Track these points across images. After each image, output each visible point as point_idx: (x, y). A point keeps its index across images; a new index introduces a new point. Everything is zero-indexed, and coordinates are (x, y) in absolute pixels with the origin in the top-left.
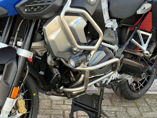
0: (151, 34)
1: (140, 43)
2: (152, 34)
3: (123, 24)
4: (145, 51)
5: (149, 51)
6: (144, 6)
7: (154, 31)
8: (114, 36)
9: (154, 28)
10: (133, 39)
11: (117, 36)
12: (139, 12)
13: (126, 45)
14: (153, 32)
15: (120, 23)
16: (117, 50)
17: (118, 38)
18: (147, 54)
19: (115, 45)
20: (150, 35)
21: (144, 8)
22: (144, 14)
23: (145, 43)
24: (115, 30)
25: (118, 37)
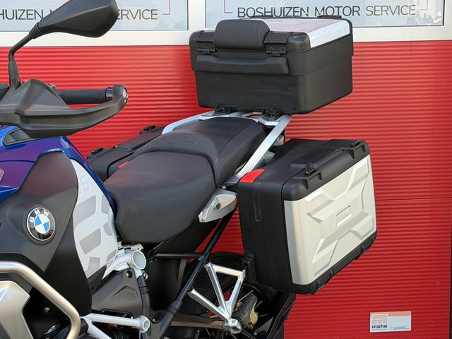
0: (241, 270)
1: (215, 301)
2: (244, 270)
3: (161, 253)
4: (227, 322)
5: (239, 321)
6: (217, 199)
7: (249, 262)
8: (135, 293)
9: (249, 255)
10: (194, 292)
11: (145, 289)
12: (205, 216)
13: (174, 311)
14: (247, 264)
15: (152, 254)
16: (146, 330)
17: (147, 296)
18: (235, 328)
19: (142, 316)
20: (240, 275)
21: (218, 206)
22: (220, 221)
23: (227, 298)
24: (139, 273)
25: (148, 293)
